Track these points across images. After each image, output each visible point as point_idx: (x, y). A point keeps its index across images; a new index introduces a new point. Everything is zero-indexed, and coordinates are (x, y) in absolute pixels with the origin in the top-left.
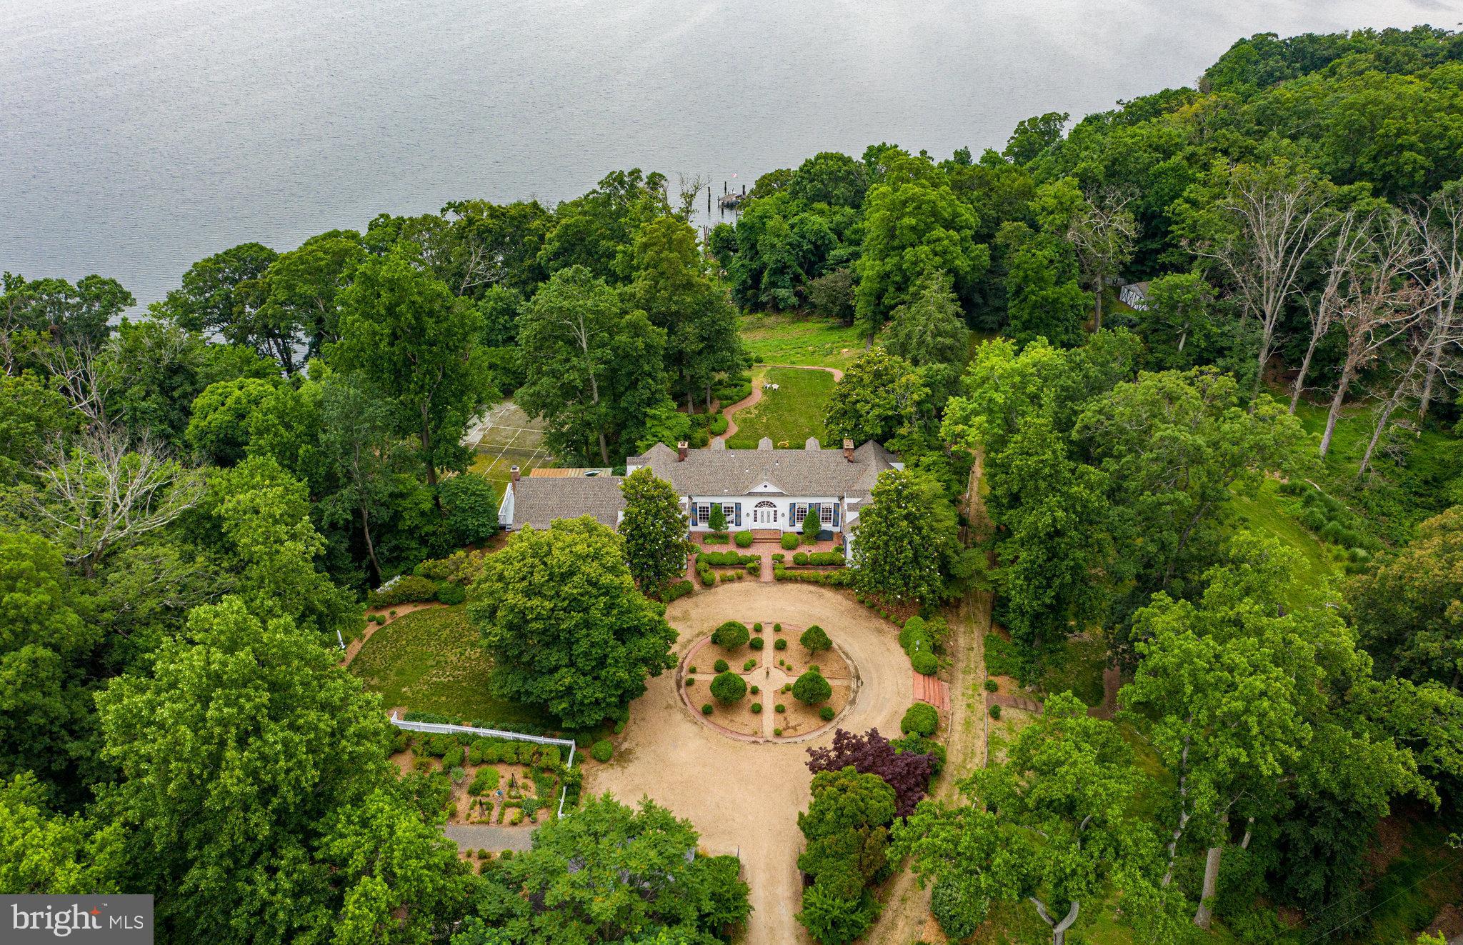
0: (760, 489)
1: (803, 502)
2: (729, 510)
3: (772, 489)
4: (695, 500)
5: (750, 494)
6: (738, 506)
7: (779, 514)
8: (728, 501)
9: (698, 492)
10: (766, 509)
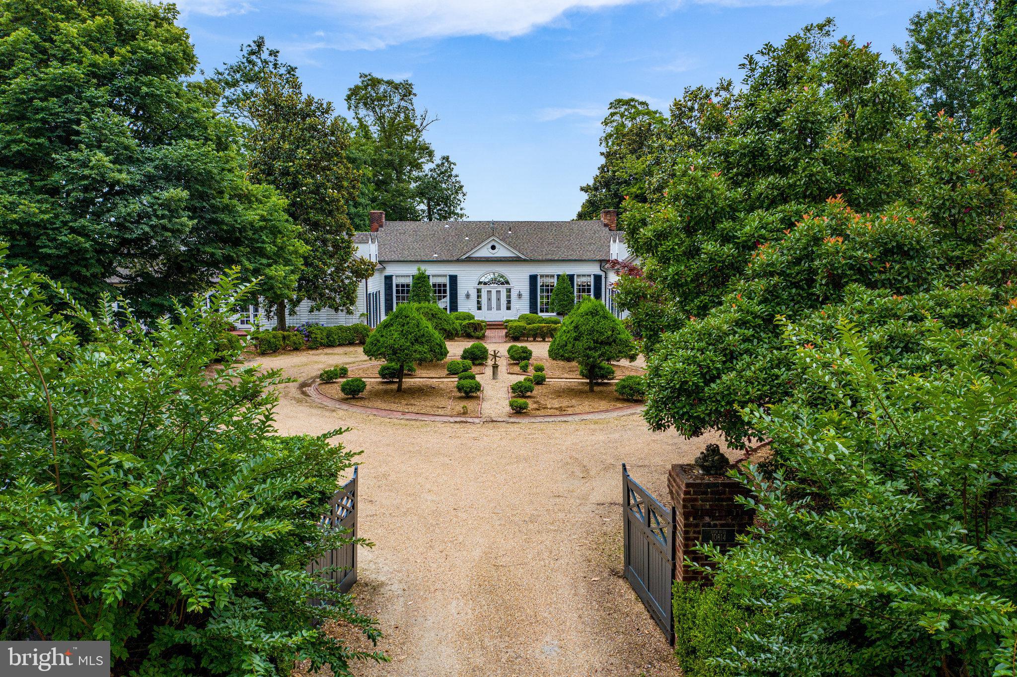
0: (485, 252)
1: (550, 272)
2: (440, 289)
3: (502, 252)
4: (390, 270)
5: (470, 260)
6: (453, 279)
7: (514, 295)
8: (437, 273)
9: (394, 257)
10: (494, 288)
